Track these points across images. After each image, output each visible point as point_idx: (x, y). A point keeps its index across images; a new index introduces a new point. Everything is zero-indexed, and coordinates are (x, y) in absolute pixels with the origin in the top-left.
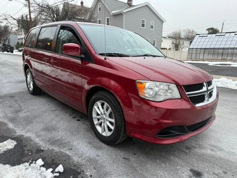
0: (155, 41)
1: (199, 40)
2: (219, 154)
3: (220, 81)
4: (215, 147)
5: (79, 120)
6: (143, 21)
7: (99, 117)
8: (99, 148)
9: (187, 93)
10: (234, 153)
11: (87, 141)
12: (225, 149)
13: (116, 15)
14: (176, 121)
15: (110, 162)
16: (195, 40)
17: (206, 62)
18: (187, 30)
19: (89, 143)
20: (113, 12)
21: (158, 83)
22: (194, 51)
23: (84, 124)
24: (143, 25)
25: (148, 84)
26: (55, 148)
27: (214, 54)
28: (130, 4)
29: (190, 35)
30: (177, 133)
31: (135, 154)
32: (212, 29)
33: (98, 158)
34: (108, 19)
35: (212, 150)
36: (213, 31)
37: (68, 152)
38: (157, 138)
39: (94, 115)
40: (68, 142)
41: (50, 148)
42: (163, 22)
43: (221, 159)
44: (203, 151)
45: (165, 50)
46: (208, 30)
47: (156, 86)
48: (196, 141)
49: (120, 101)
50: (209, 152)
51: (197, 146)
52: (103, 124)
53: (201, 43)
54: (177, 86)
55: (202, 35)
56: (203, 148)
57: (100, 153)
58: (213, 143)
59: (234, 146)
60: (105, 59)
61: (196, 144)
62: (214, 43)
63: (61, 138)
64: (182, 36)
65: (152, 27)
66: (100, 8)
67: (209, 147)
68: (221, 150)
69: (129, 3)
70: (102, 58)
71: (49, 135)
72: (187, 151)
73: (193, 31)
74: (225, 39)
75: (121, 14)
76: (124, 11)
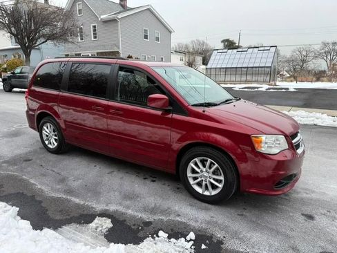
0: (163, 59)
1: (218, 57)
2: (314, 196)
5: (154, 181)
6: (146, 31)
7: (197, 175)
12: (316, 190)
13: (105, 22)
16: (213, 57)
20: (102, 17)
22: (213, 71)
23: (164, 184)
24: (146, 37)
26: (161, 218)
28: (123, 5)
31: (245, 209)
32: (227, 40)
34: (94, 27)
36: (230, 45)
37: (179, 219)
41: (156, 218)
42: (170, 32)
46: (223, 42)
49: (233, 157)
50: (305, 195)
52: (204, 183)
54: (285, 136)
55: (221, 51)
56: (298, 193)
60: (204, 111)
62: (236, 61)
65: (157, 39)
66: (80, 10)
67: (303, 191)
68: (313, 192)
69: (122, 3)
70: (200, 110)
73: (204, 42)
74: (248, 56)
75: (114, 21)
76: (119, 17)
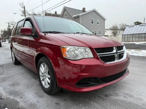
0: (100, 32)
1: (129, 29)
2: (129, 100)
3: (141, 53)
4: (127, 94)
5: (36, 79)
6: (92, 20)
7: (43, 75)
8: (41, 97)
9: (98, 54)
10: (141, 99)
11: (36, 92)
12: (135, 96)
13: (75, 18)
14: (91, 74)
15: (45, 106)
16: (126, 30)
17: (134, 43)
18: (121, 24)
19: (36, 93)
20: (74, 16)
21: (77, 48)
22: (126, 36)
24: (92, 23)
25: (68, 48)
26: (11, 97)
27: (139, 37)
29: (124, 27)
30: (93, 83)
31: (65, 100)
32: (137, 22)
33: (37, 103)
35: (125, 97)
36: (138, 23)
37: (18, 100)
38: (76, 87)
39: (41, 74)
40: (22, 93)
41: (8, 97)
42: (105, 20)
43: (130, 103)
44: (117, 98)
45: (108, 37)
46: (135, 23)
47: (76, 50)
48: (114, 90)
50: (122, 98)
51: (114, 94)
52: (45, 80)
53: (130, 31)
54: (90, 49)
55: (131, 26)
56: (117, 96)
57: (40, 100)
58: (126, 92)
59: (142, 93)
60: (45, 35)
61: (113, 93)
62: (139, 31)
63: (18, 90)
64: (119, 28)
65: (98, 23)
66: (66, 15)
67: (123, 95)
68: (131, 96)
69: (84, 10)
70: (43, 34)
71: (12, 88)
72: (105, 98)
75: (78, 17)
76: (80, 15)
